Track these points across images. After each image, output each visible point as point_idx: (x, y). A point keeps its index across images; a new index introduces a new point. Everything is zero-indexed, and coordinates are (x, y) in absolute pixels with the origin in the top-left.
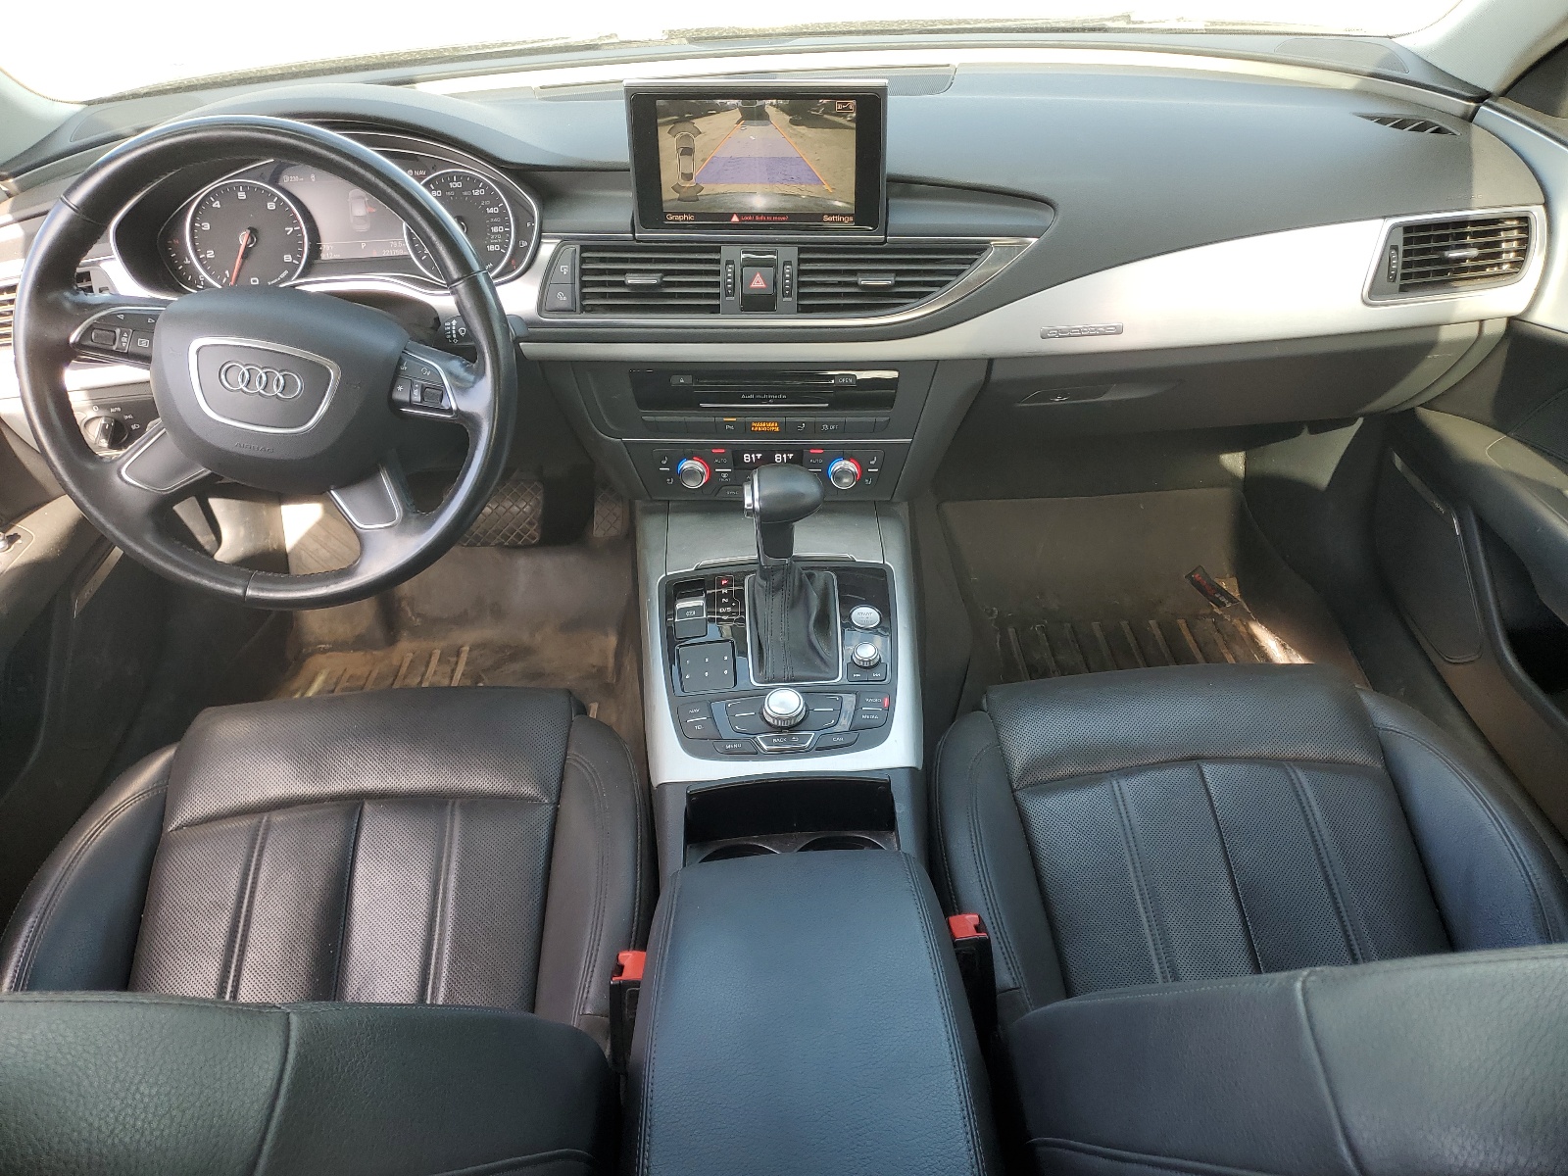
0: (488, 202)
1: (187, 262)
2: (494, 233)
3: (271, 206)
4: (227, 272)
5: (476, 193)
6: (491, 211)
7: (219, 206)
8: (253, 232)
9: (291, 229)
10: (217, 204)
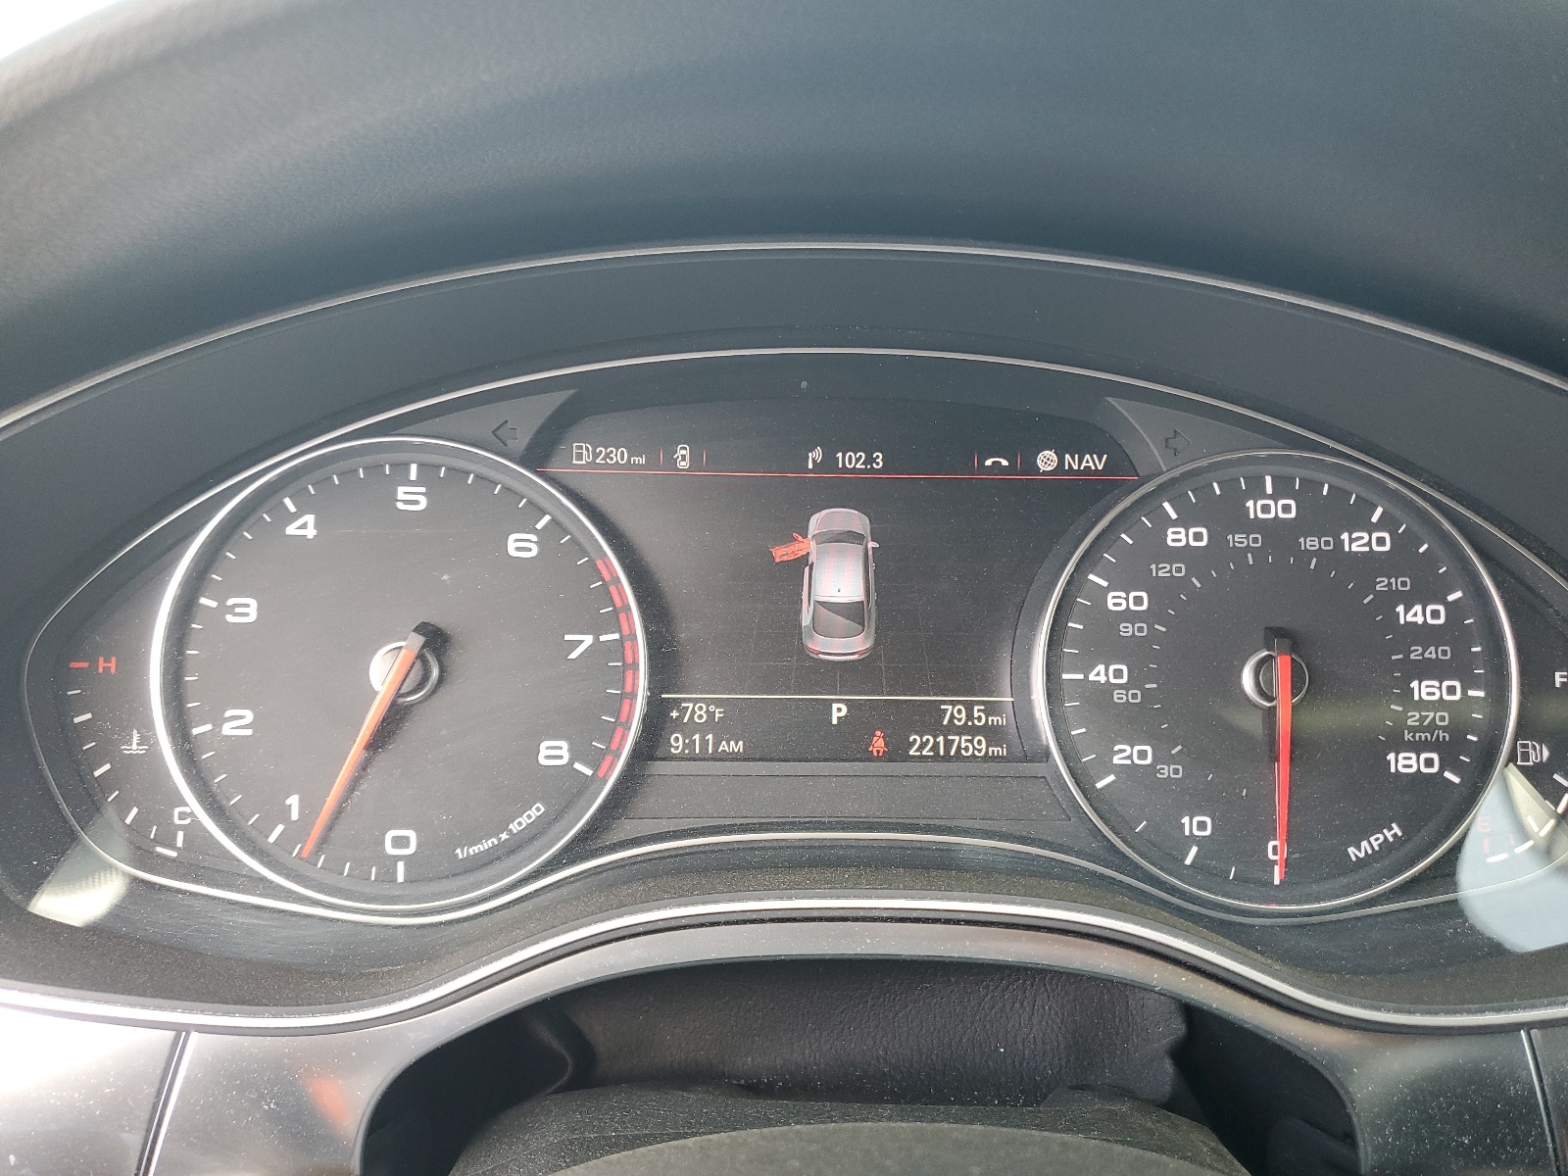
0: (1402, 583)
1: (134, 747)
2: (1422, 705)
3: (521, 545)
4: (294, 801)
5: (1357, 543)
6: (1416, 615)
7: (311, 532)
8: (436, 640)
9: (588, 640)
10: (305, 527)
